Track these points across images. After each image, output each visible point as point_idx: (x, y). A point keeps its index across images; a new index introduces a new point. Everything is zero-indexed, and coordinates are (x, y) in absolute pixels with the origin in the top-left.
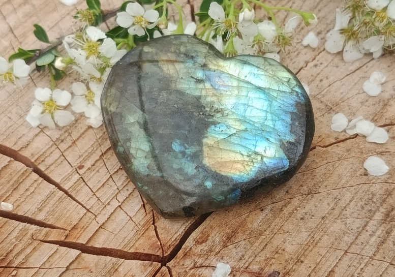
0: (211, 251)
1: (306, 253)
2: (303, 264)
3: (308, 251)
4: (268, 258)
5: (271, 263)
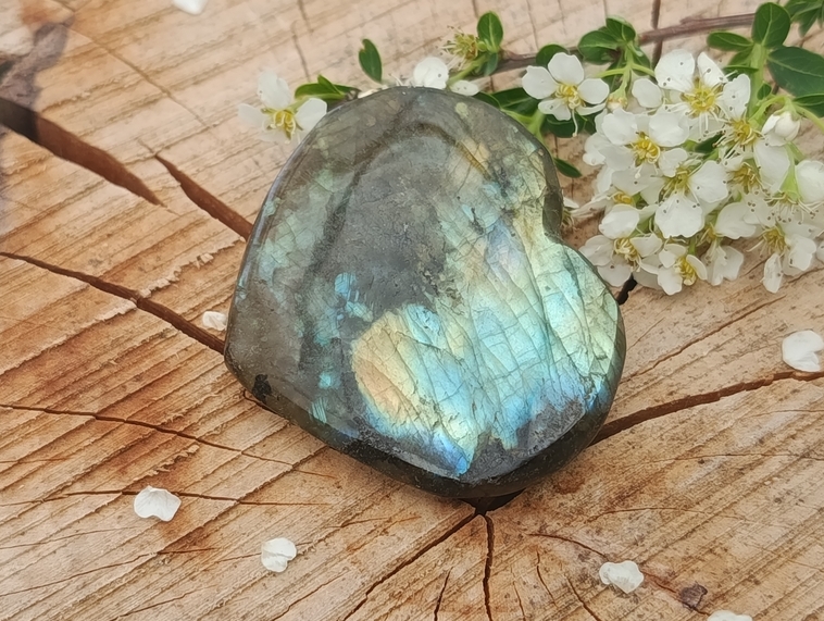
0: (580, 512)
1: (769, 568)
2: (758, 588)
3: (773, 566)
4: (690, 557)
5: (693, 567)
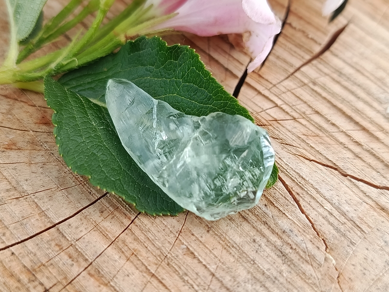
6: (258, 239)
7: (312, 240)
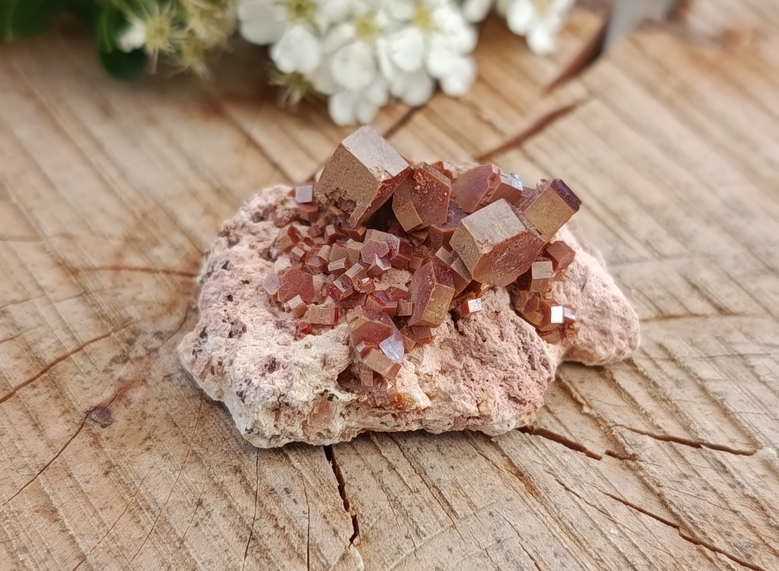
6: (209, 499)
7: (328, 515)
